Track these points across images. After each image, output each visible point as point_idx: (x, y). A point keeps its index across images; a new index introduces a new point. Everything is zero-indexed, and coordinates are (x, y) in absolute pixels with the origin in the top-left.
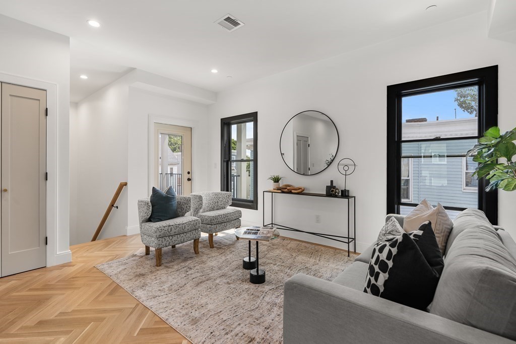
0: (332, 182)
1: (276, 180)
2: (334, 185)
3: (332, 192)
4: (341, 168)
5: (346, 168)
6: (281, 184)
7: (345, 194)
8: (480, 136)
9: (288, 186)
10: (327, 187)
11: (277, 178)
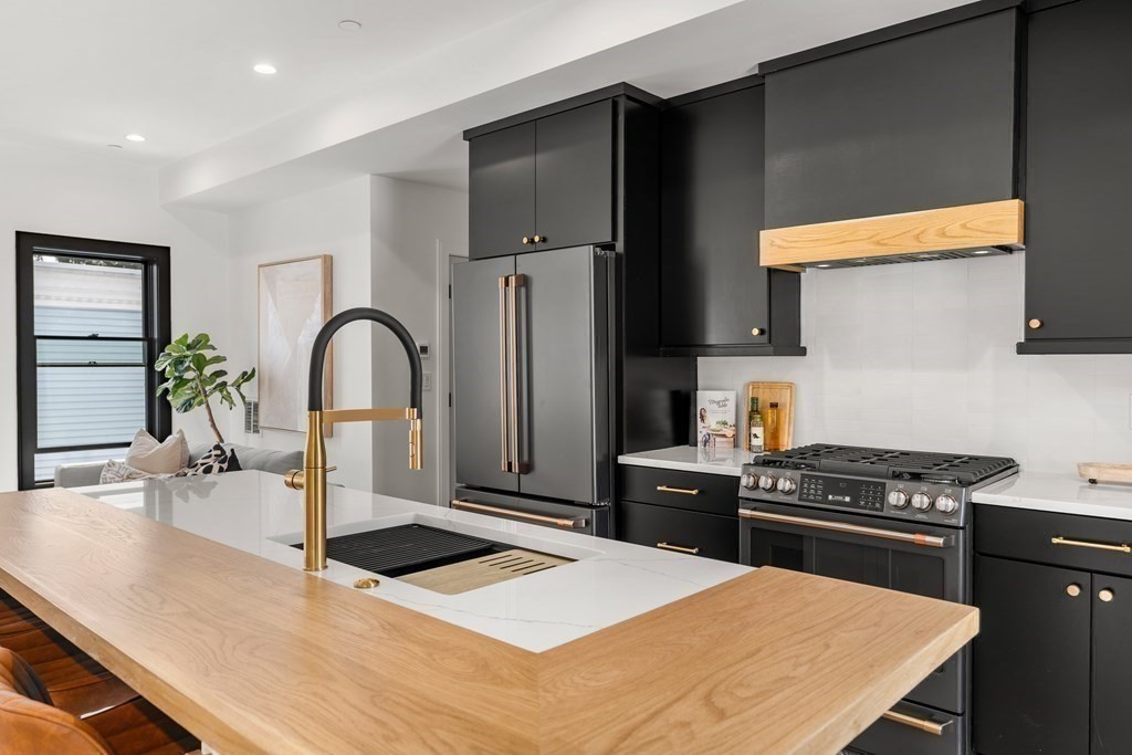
8: (147, 337)
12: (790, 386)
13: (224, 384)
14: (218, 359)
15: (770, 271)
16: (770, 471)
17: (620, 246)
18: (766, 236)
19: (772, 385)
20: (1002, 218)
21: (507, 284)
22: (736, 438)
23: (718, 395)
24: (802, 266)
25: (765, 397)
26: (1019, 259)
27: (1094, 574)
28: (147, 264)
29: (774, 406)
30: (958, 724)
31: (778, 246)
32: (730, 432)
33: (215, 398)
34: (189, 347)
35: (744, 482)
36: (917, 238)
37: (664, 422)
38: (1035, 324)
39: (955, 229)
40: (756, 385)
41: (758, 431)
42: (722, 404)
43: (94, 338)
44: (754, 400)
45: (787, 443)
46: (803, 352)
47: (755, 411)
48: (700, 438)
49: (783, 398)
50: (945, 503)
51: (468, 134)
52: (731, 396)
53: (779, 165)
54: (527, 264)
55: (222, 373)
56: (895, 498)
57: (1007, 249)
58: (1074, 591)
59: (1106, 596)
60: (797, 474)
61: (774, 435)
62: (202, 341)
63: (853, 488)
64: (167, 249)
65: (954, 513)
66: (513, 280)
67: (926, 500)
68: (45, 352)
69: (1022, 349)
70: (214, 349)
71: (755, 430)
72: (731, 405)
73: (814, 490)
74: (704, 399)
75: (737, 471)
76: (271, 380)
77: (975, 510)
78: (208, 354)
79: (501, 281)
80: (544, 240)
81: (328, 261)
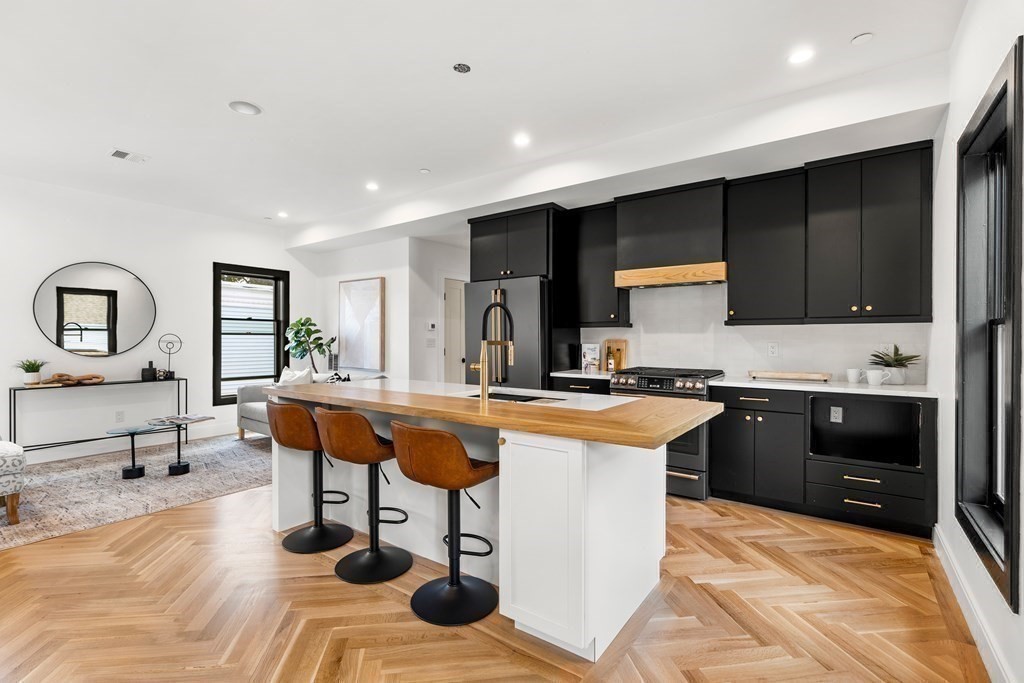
0: (151, 363)
1: (32, 368)
2: (154, 367)
3: (150, 375)
4: (163, 345)
5: (170, 346)
6: (45, 373)
7: (170, 376)
8: (276, 319)
9: (61, 376)
10: (143, 370)
11: (33, 365)
12: (625, 341)
13: (322, 344)
14: (318, 331)
15: (619, 289)
16: (624, 376)
17: (550, 276)
18: (618, 274)
19: (616, 341)
20: (718, 270)
21: (496, 293)
22: (599, 365)
23: (592, 346)
24: (631, 287)
25: (614, 347)
26: (725, 286)
27: (755, 410)
28: (276, 280)
29: (618, 350)
30: (704, 476)
31: (623, 278)
32: (597, 363)
33: (315, 353)
34: (303, 325)
35: (613, 381)
36: (684, 276)
37: (565, 359)
38: (732, 313)
39: (699, 273)
40: (609, 341)
41: (611, 361)
42: (594, 350)
43: (250, 319)
44: (609, 348)
45: (624, 366)
46: (631, 326)
47: (609, 353)
48: (583, 365)
49: (622, 346)
50: (699, 385)
51: (470, 221)
52: (598, 346)
53: (623, 243)
54: (505, 284)
55: (320, 338)
56: (679, 384)
57: (720, 282)
58: (748, 418)
59: (760, 419)
60: (637, 376)
61: (618, 363)
62: (308, 322)
63: (660, 381)
64: (288, 273)
65: (703, 389)
66: (499, 291)
67: (691, 385)
68: (225, 326)
69: (727, 323)
70: (315, 325)
71: (610, 361)
72: (598, 350)
73: (644, 383)
74: (585, 348)
75: (608, 377)
76: (347, 341)
77: (710, 388)
78: (313, 328)
79: (493, 292)
80: (511, 273)
81: (383, 280)
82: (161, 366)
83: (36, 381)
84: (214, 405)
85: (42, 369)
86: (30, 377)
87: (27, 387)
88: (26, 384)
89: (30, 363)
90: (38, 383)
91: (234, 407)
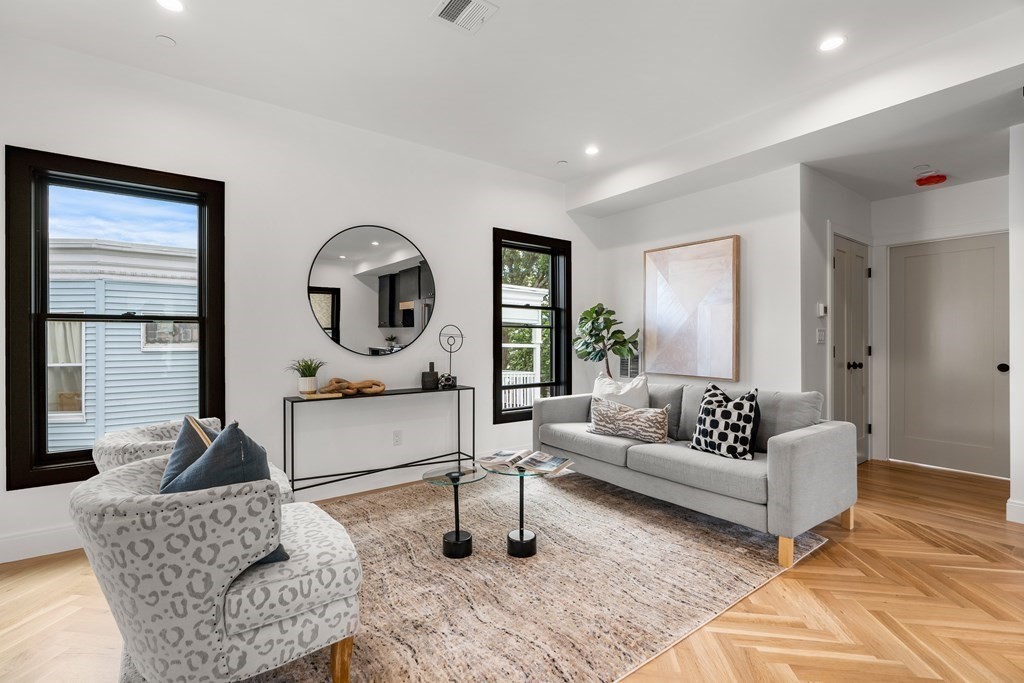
0: (432, 365)
1: (308, 370)
2: (435, 370)
3: (430, 382)
4: (444, 340)
5: (451, 341)
6: (324, 376)
7: (450, 384)
8: (554, 306)
9: (339, 381)
10: (424, 374)
11: (310, 366)
14: (616, 322)
28: (555, 254)
43: (527, 307)
64: (569, 243)
68: (506, 316)
70: (614, 313)
81: (737, 240)
82: (442, 370)
83: (313, 390)
84: (495, 423)
85: (319, 372)
86: (305, 385)
87: (305, 397)
88: (301, 393)
89: (306, 362)
90: (315, 393)
91: (529, 424)
